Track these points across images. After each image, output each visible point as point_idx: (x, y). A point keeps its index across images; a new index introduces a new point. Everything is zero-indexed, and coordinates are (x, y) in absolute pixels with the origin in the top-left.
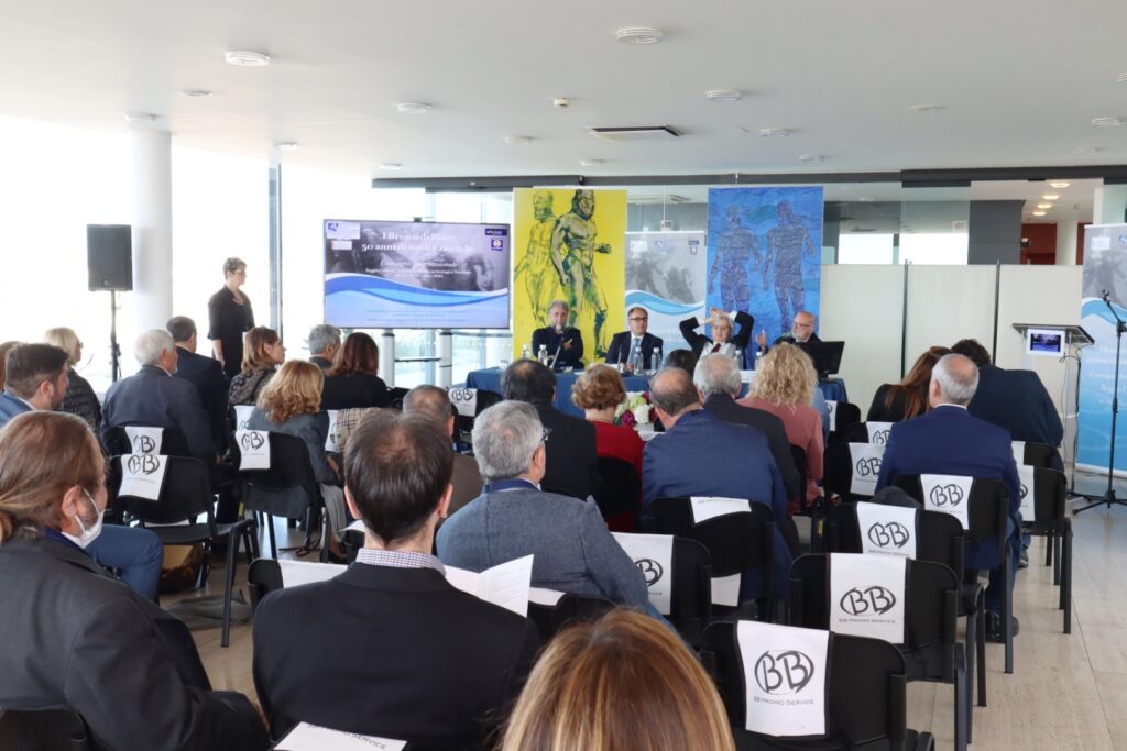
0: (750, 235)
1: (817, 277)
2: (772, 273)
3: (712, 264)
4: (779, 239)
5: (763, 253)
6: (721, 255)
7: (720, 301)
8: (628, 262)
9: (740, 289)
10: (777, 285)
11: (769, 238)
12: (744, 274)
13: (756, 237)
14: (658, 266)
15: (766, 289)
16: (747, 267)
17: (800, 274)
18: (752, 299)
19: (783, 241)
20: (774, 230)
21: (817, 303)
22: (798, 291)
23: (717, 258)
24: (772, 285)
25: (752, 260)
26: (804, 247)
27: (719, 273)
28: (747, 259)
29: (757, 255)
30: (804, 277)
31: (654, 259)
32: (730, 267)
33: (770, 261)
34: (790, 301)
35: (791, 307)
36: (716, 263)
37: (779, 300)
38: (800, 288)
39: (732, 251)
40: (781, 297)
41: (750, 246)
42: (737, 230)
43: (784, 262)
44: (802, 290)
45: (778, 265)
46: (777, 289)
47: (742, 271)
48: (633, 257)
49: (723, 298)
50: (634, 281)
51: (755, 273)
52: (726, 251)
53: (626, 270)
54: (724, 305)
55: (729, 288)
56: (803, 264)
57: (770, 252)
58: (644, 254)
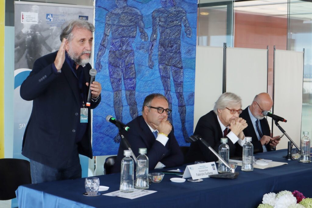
0: (136, 14)
1: (193, 56)
2: (156, 51)
3: (100, 41)
4: (163, 20)
5: (149, 32)
6: (109, 33)
7: (108, 79)
8: (18, 37)
9: (128, 67)
10: (160, 63)
11: (154, 18)
13: (142, 16)
14: (48, 42)
15: (151, 67)
16: (133, 45)
17: (180, 53)
18: (139, 76)
19: (165, 22)
20: (158, 11)
21: (193, 79)
22: (179, 69)
23: (106, 35)
24: (156, 63)
25: (138, 39)
26: (183, 28)
27: (107, 51)
28: (134, 37)
29: (143, 33)
30: (183, 56)
31: (45, 34)
32: (118, 44)
33: (154, 40)
34: (171, 78)
35: (173, 83)
36: (104, 40)
37: (162, 77)
38: (180, 66)
39: (121, 29)
40: (164, 74)
41: (137, 24)
42: (124, 7)
43: (167, 41)
44: (182, 68)
45: (162, 44)
46: (161, 67)
47: (129, 49)
48: (24, 31)
49: (111, 76)
51: (141, 51)
52: (114, 28)
53: (16, 46)
54: (112, 83)
55: (116, 66)
56: (183, 44)
57: (154, 32)
58: (34, 28)
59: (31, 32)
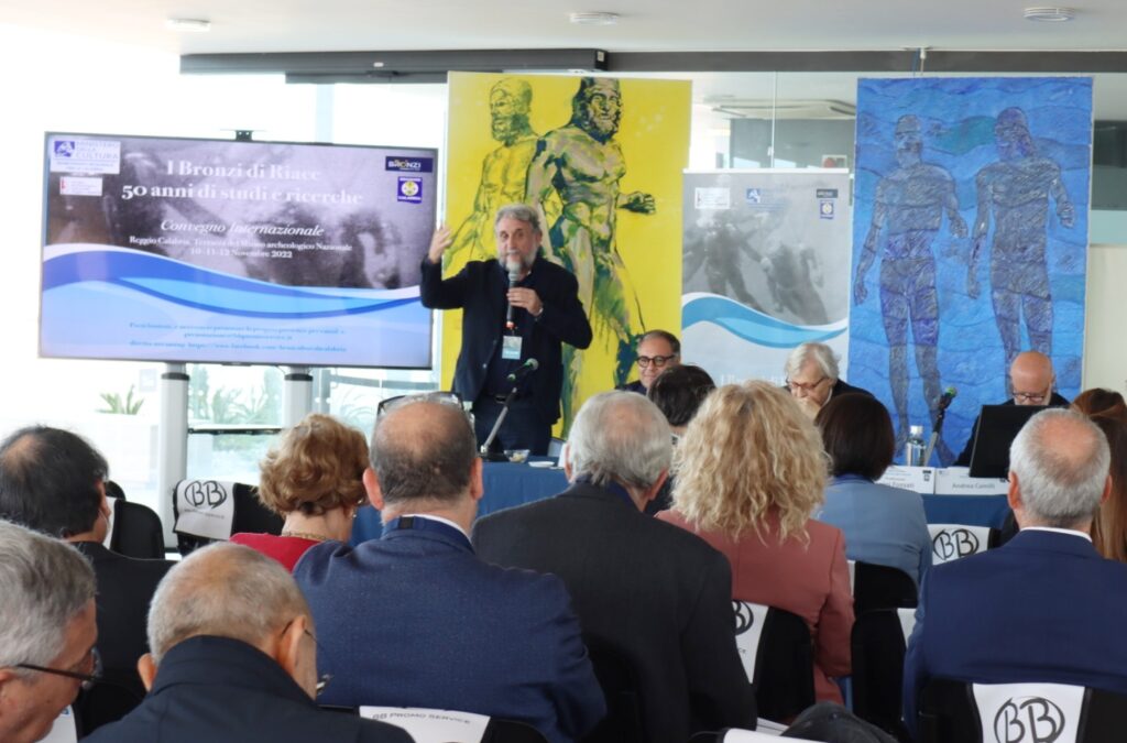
0: (941, 179)
1: (1079, 270)
2: (986, 261)
3: (863, 240)
4: (1001, 188)
5: (969, 217)
6: (881, 221)
7: (879, 319)
8: (691, 232)
9: (921, 295)
10: (995, 287)
11: (981, 185)
12: (930, 263)
13: (953, 182)
14: (751, 242)
15: (974, 295)
16: (934, 246)
17: (1043, 263)
18: (945, 315)
19: (1008, 193)
20: (991, 170)
21: (1079, 326)
22: (1039, 302)
23: (875, 227)
24: (986, 288)
25: (945, 234)
26: (1053, 207)
27: (878, 261)
28: (934, 230)
29: (955, 221)
30: (1052, 270)
31: (745, 228)
32: (900, 245)
33: (983, 234)
34: (1022, 322)
35: (1025, 334)
36: (871, 237)
37: (1000, 319)
38: (1043, 294)
39: (906, 213)
40: (1005, 312)
41: (941, 203)
42: (914, 167)
43: (1011, 238)
44: (1049, 298)
45: (1000, 245)
46: (996, 295)
47: (924, 255)
48: (701, 223)
49: (884, 312)
50: (701, 275)
51: (950, 260)
52: (893, 211)
53: (685, 250)
54: (887, 328)
55: (897, 293)
56: (1051, 242)
57: (982, 216)
58: (722, 217)
59: (716, 223)
